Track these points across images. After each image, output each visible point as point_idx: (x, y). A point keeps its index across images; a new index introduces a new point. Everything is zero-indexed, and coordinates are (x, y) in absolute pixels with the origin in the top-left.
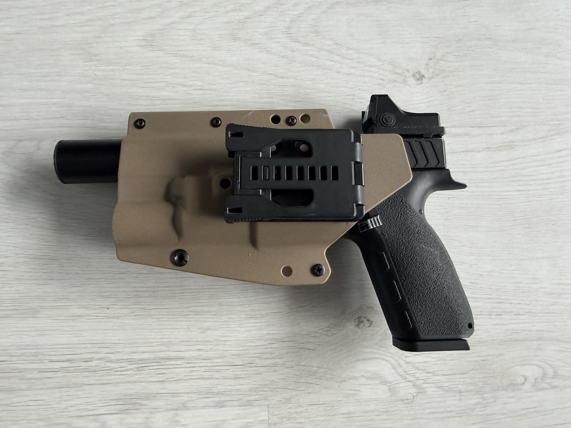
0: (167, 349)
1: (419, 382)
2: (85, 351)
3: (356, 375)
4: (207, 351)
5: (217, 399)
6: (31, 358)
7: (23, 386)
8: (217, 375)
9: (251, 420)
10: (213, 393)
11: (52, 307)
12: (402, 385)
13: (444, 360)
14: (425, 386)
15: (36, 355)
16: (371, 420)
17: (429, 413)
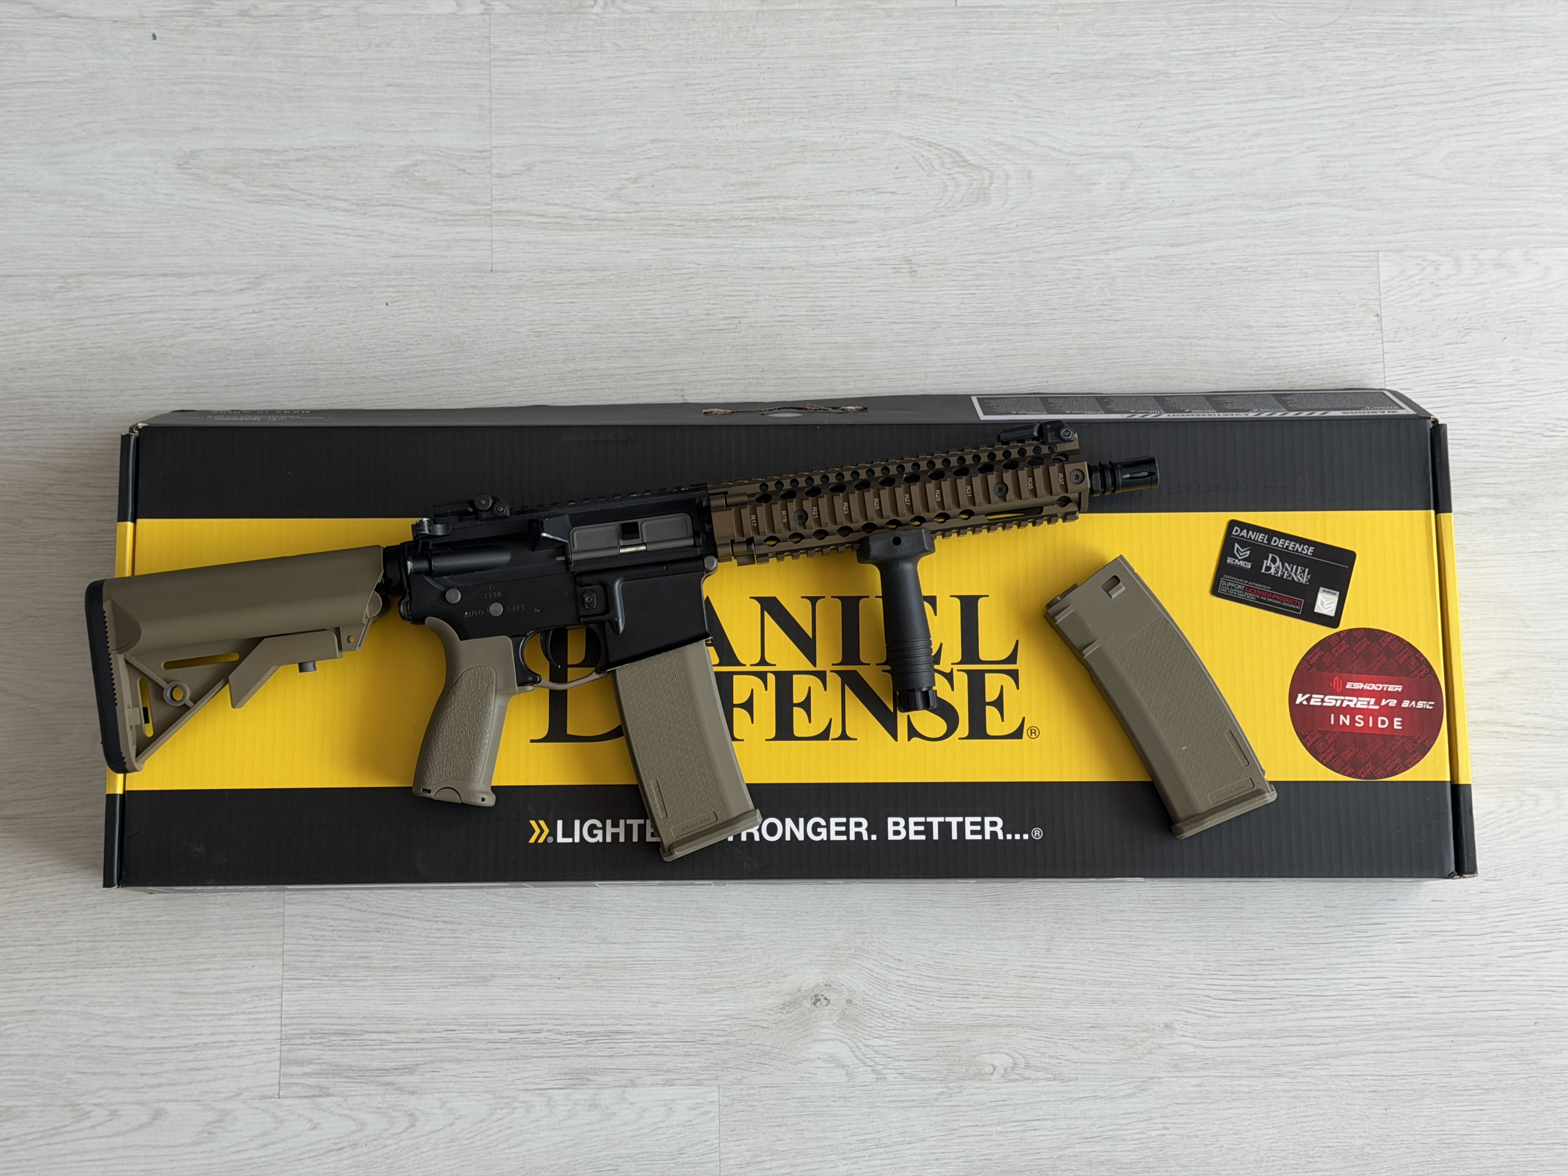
0: (616, 1022)
1: (879, 1067)
2: (534, 1022)
3: (812, 1057)
4: (657, 1025)
5: (666, 1077)
6: (480, 1028)
7: (471, 1057)
8: (667, 1051)
9: (701, 1101)
10: (662, 1070)
11: (503, 976)
12: (861, 1069)
13: (907, 1045)
14: (885, 1071)
15: (486, 1025)
16: (826, 1106)
17: (889, 1101)
